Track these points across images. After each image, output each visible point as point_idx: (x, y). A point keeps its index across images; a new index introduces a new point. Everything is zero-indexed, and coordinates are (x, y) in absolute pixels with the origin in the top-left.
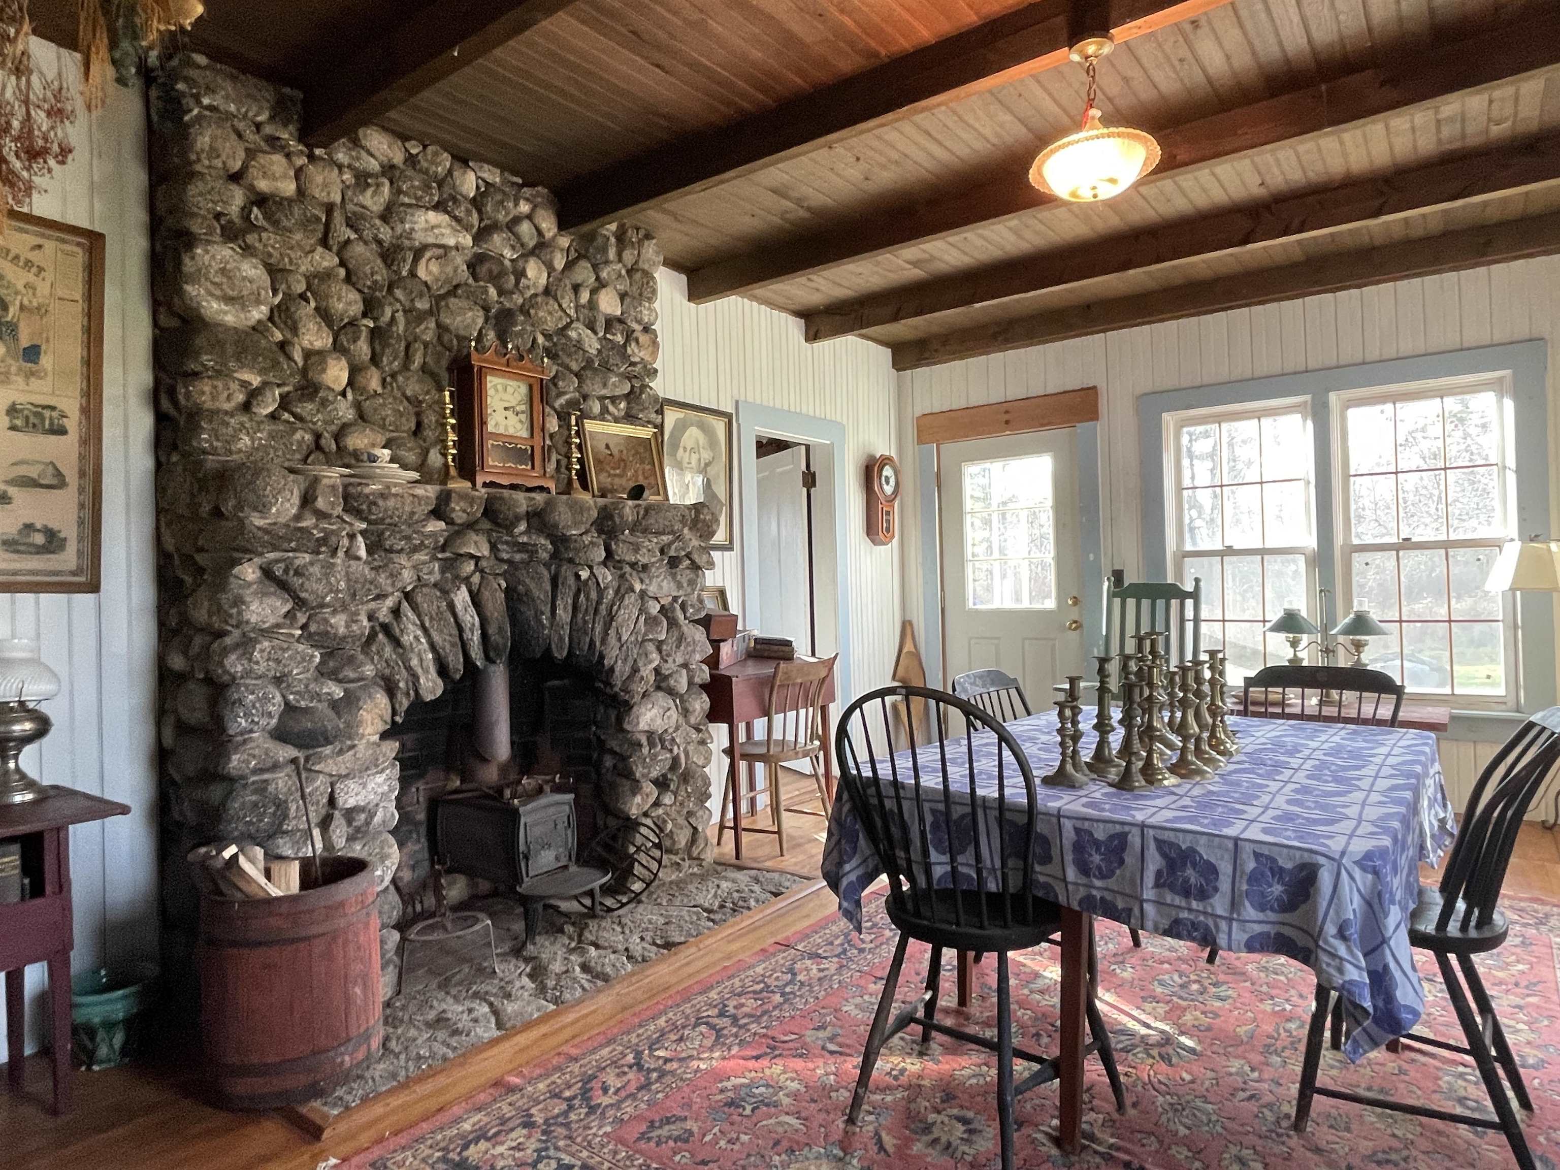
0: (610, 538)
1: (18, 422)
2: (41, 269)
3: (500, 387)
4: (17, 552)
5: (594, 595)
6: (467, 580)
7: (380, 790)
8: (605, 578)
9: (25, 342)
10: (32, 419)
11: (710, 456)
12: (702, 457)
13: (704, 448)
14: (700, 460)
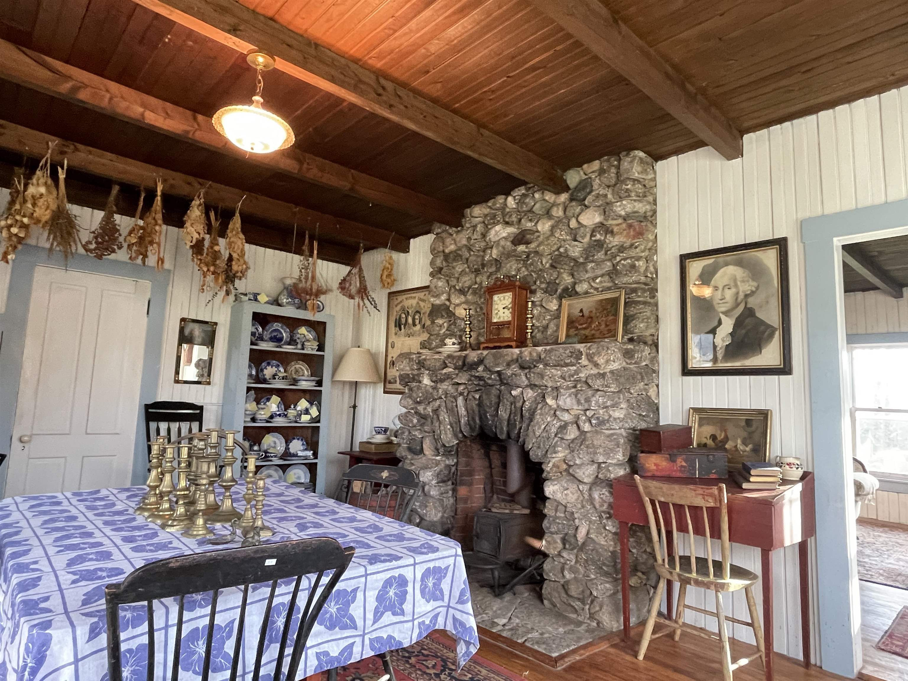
0: (528, 371)
3: (503, 298)
5: (519, 404)
6: (462, 394)
8: (527, 395)
9: (423, 323)
11: (752, 286)
12: (741, 289)
13: (743, 281)
14: (737, 293)
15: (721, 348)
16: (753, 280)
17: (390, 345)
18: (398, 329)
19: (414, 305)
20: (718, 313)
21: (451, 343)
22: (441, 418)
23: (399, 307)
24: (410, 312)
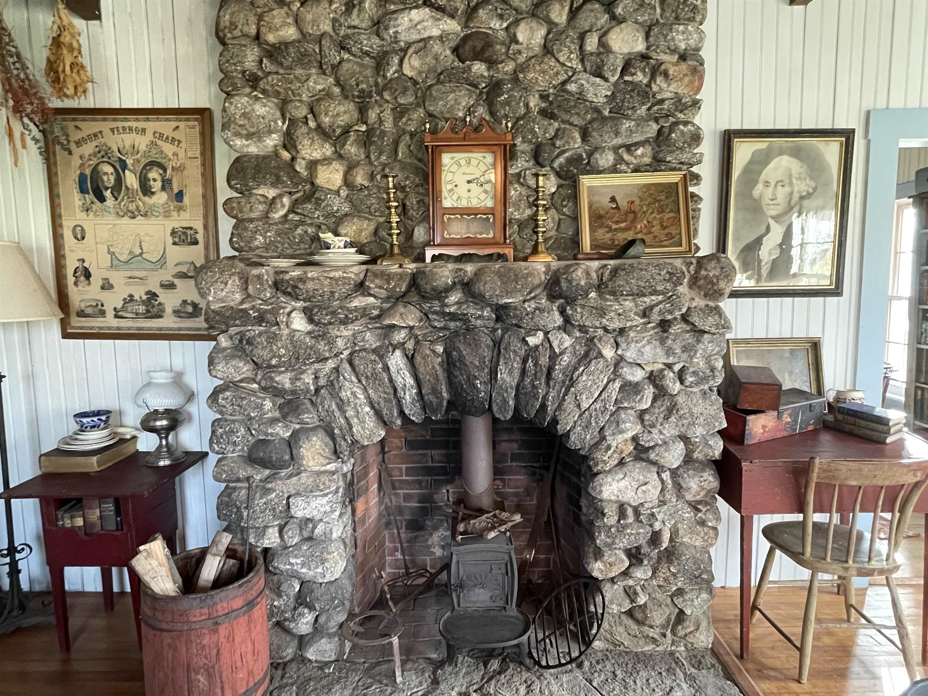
0: (568, 303)
1: (176, 240)
2: (180, 142)
3: (463, 162)
4: (180, 317)
5: (544, 361)
6: (401, 345)
7: (322, 510)
8: (561, 343)
9: (176, 191)
10: (183, 237)
11: (809, 186)
12: (796, 189)
13: (799, 179)
14: (792, 193)
15: (766, 263)
16: (811, 178)
17: (67, 234)
18: (89, 197)
19: (143, 148)
20: (767, 217)
21: (342, 244)
22: (345, 394)
23: (88, 149)
24: (129, 162)
